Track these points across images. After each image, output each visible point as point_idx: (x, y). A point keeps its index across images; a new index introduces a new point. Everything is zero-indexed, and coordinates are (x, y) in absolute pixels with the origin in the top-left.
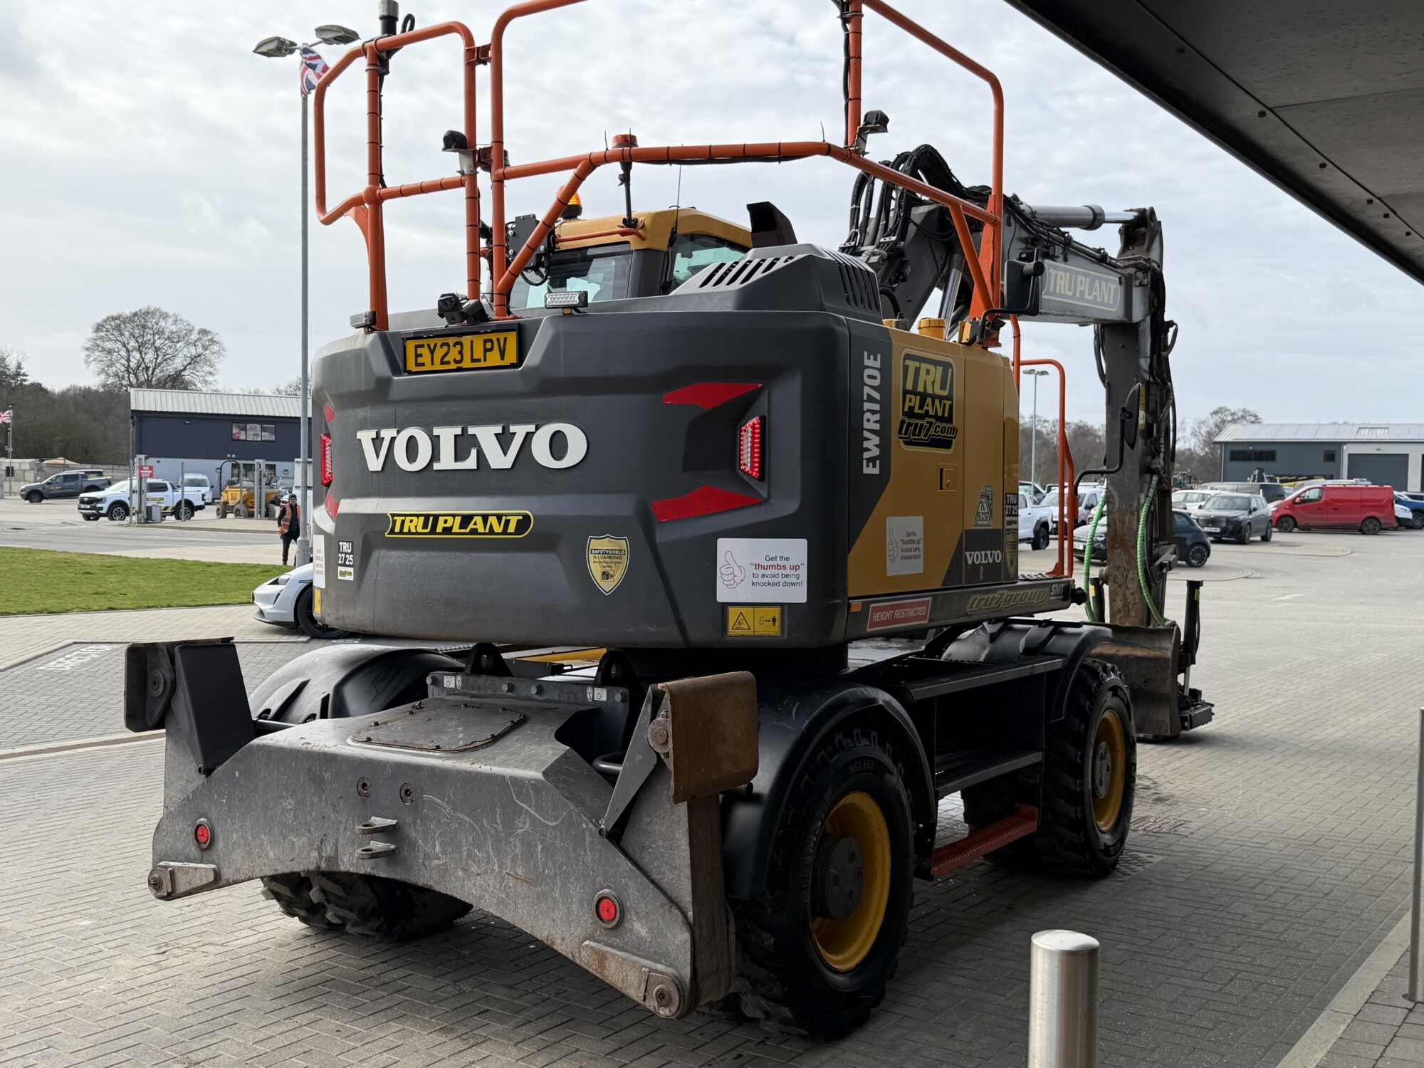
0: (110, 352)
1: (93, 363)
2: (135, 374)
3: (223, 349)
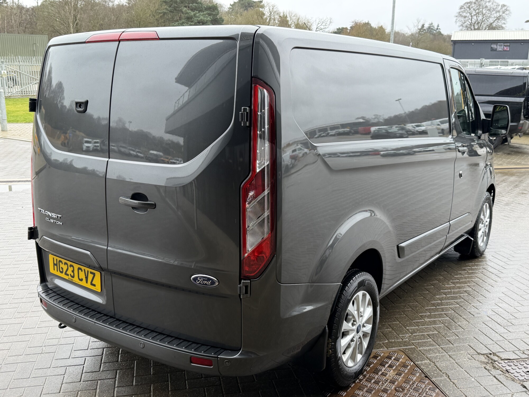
0: (465, 17)
1: (458, 22)
2: (474, 25)
3: (511, 13)
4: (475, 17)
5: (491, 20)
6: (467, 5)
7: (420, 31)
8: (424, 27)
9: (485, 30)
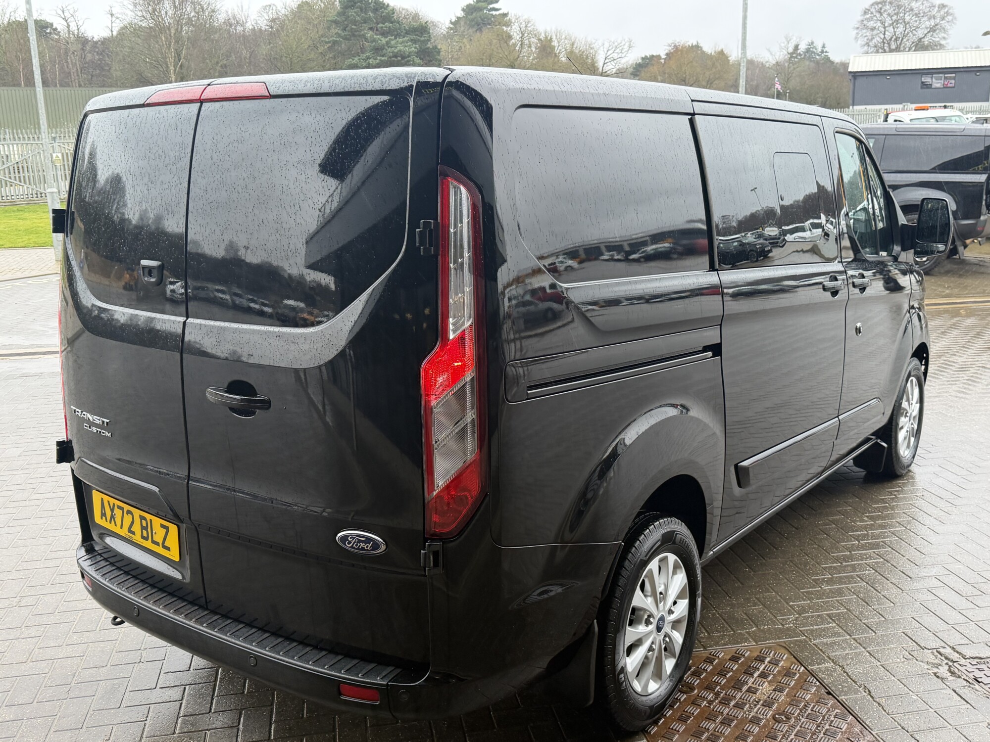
0: (873, 29)
1: (860, 38)
2: (888, 44)
3: (955, 18)
4: (891, 29)
5: (920, 33)
6: (876, 7)
7: (792, 57)
8: (798, 49)
9: (909, 51)
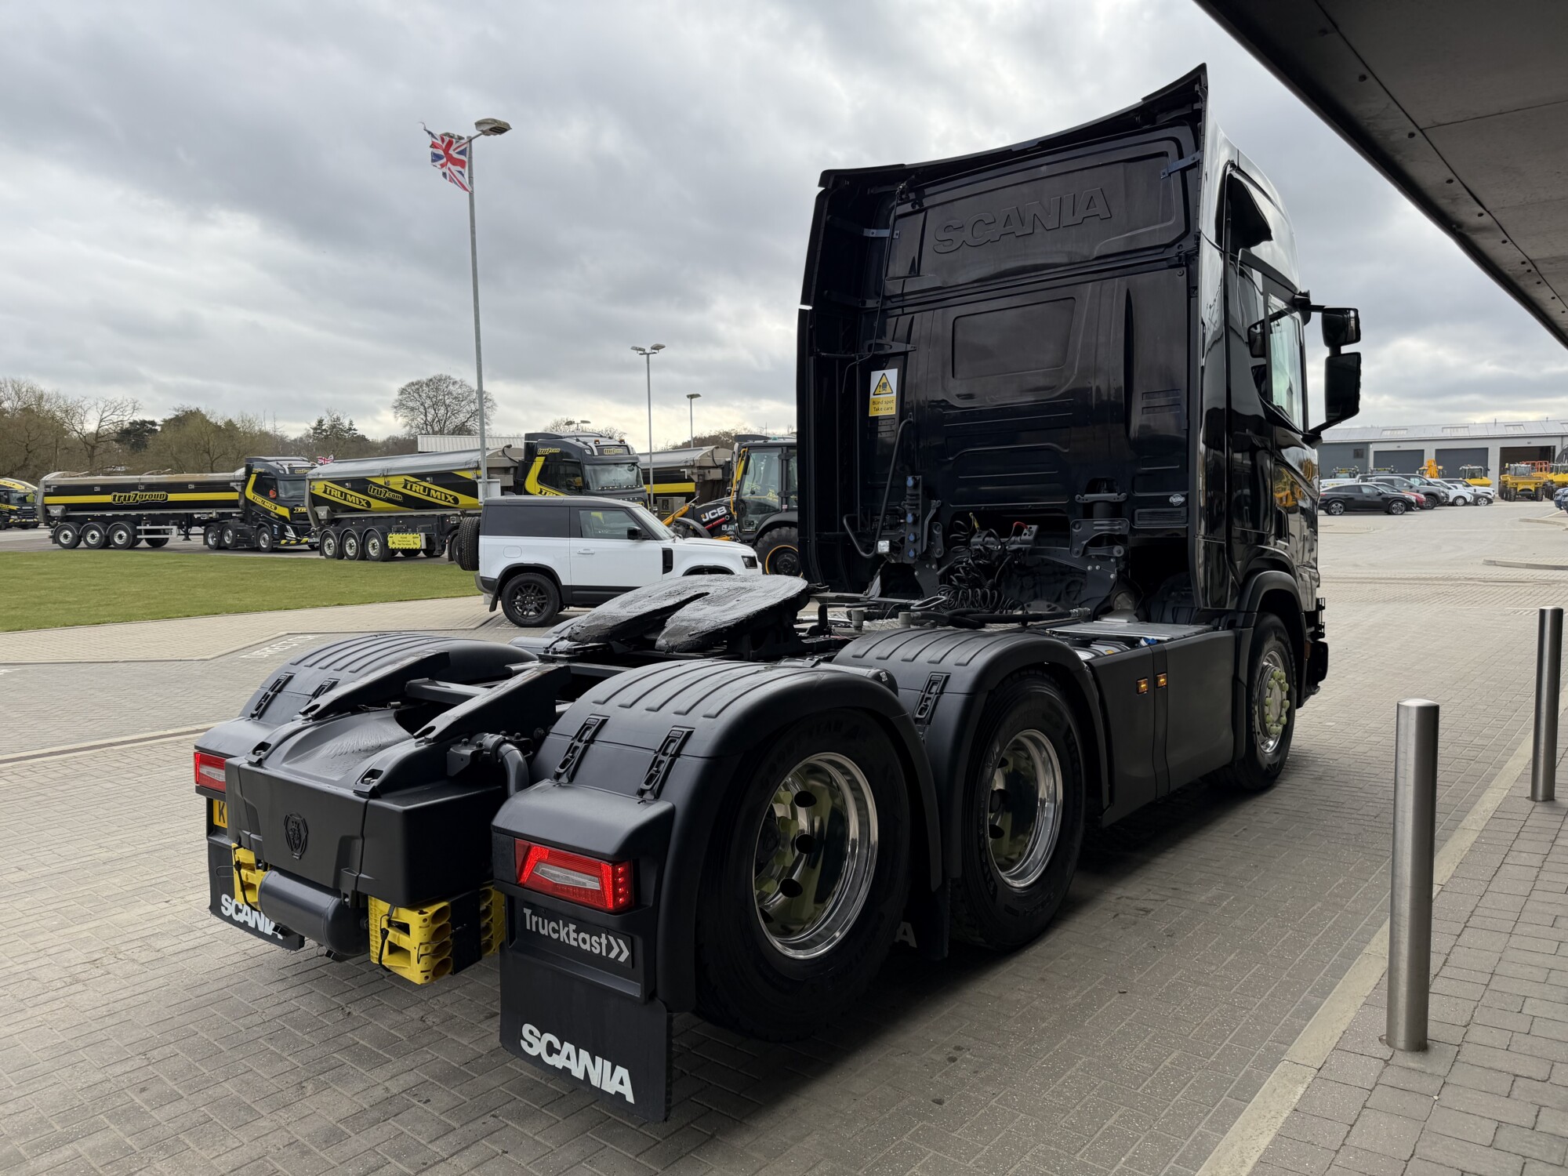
0: (412, 409)
1: (400, 418)
2: (431, 426)
3: (495, 405)
4: (432, 410)
5: (462, 417)
6: (413, 388)
7: (315, 432)
8: (322, 426)
